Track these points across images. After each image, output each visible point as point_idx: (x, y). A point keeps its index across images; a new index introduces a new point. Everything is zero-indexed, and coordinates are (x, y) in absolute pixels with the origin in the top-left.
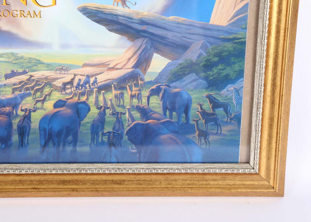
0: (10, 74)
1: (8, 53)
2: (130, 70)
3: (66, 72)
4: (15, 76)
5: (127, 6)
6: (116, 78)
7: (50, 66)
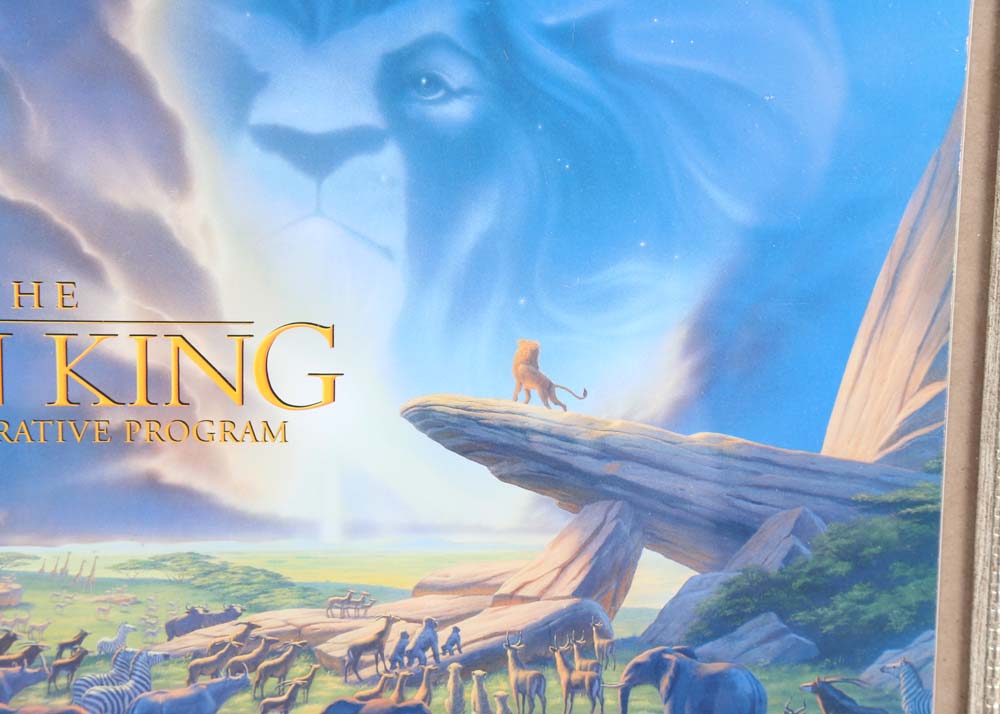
0: (183, 620)
1: (179, 555)
2: (565, 604)
3: (362, 612)
4: (200, 628)
5: (557, 403)
6: (519, 628)
7: (309, 593)
